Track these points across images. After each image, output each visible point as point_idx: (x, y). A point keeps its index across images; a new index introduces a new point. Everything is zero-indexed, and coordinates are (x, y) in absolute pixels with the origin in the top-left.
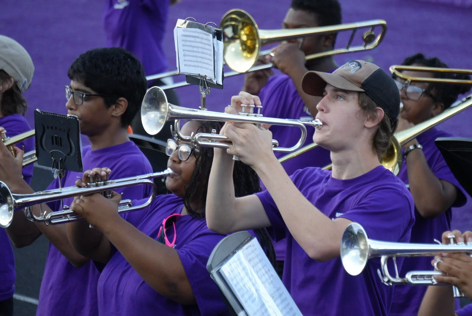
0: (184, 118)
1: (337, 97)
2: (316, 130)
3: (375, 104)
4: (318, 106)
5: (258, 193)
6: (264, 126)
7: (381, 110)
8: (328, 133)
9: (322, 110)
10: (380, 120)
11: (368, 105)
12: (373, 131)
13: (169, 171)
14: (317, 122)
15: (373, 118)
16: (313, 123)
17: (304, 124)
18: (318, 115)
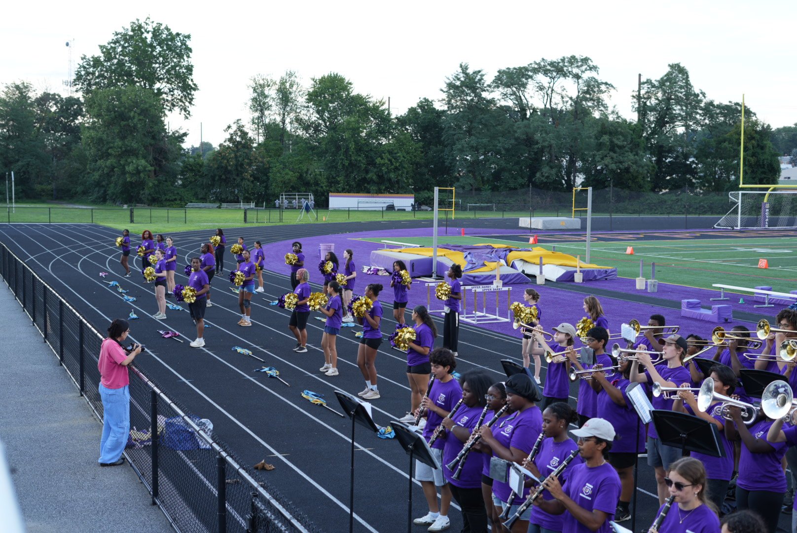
0: (623, 352)
2: (664, 355)
3: (680, 347)
4: (663, 348)
5: (645, 372)
6: (648, 354)
7: (682, 349)
8: (667, 356)
9: (665, 349)
11: (678, 347)
13: (619, 366)
14: (663, 352)
15: (680, 351)
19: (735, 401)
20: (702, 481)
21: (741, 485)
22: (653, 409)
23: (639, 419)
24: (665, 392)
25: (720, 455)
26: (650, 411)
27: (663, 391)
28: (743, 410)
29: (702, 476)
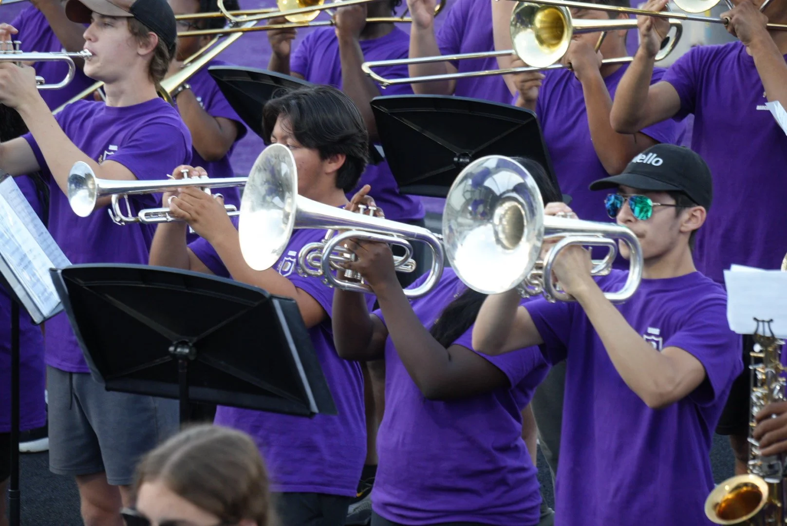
1: (106, 25)
2: (86, 62)
3: (146, 28)
4: (85, 35)
5: (25, 135)
6: (25, 64)
7: (154, 35)
8: (98, 64)
9: (90, 39)
10: (154, 46)
11: (139, 31)
12: (149, 58)
14: (85, 53)
15: (146, 45)
16: (81, 55)
17: (71, 57)
18: (87, 44)
19: (370, 220)
20: (256, 506)
21: (386, 505)
22: (67, 264)
23: (17, 308)
24: (114, 198)
25: (314, 408)
26: (53, 272)
27: (105, 193)
28: (398, 250)
29: (256, 488)
